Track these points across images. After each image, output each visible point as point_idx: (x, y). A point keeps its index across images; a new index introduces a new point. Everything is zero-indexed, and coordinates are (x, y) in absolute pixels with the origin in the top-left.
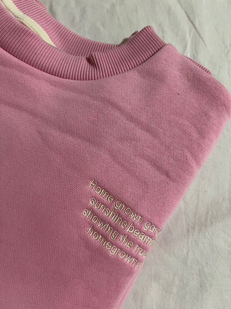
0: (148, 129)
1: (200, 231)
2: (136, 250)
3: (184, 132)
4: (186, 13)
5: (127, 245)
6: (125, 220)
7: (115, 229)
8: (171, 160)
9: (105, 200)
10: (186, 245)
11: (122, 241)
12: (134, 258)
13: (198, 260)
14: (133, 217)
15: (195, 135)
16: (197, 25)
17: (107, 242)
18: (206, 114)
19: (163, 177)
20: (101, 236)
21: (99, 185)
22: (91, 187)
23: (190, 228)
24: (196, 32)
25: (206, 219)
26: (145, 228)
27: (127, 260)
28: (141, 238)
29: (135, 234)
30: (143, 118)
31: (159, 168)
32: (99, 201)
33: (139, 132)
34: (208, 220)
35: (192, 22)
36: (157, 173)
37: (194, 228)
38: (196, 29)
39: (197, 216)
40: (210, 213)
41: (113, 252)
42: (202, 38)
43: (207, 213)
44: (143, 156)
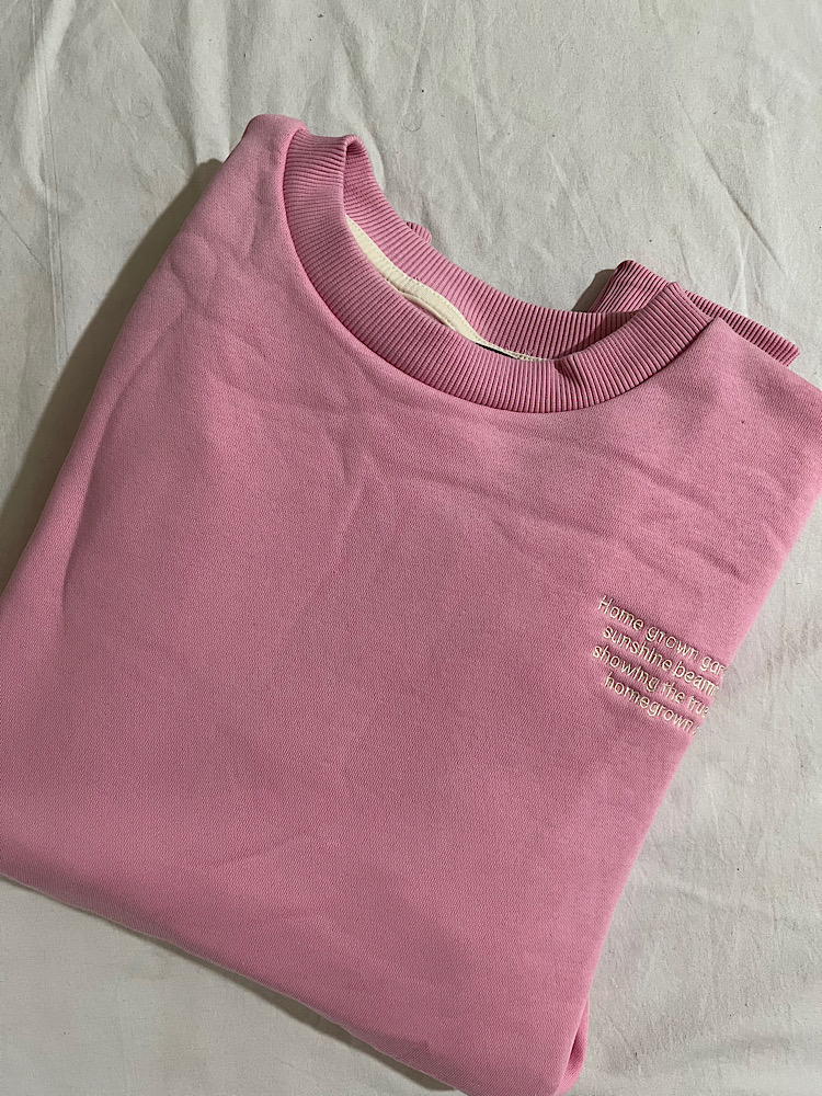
0: (692, 494)
1: (793, 661)
2: (689, 705)
3: (759, 490)
4: (731, 192)
5: (674, 699)
6: (667, 658)
7: (651, 673)
8: (739, 545)
9: (628, 628)
10: (767, 692)
11: (665, 693)
12: (688, 718)
13: (792, 719)
14: (681, 652)
15: (779, 495)
16: (757, 220)
17: (641, 696)
18: (796, 453)
19: (727, 577)
20: (628, 689)
21: (615, 604)
22: (602, 610)
23: (772, 660)
24: (756, 236)
25: (804, 638)
26: (703, 667)
27: (676, 723)
28: (696, 686)
29: (685, 679)
30: (683, 476)
31: (717, 561)
32: (618, 631)
33: (676, 502)
34: (809, 641)
35: (745, 214)
36: (716, 570)
37: (780, 659)
38: (755, 229)
39: (785, 634)
40: (811, 627)
41: (652, 712)
42: (770, 249)
43: (806, 626)
44: (689, 544)
